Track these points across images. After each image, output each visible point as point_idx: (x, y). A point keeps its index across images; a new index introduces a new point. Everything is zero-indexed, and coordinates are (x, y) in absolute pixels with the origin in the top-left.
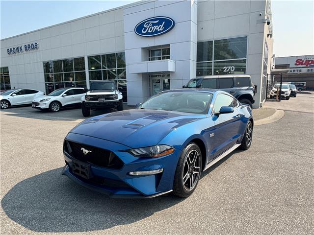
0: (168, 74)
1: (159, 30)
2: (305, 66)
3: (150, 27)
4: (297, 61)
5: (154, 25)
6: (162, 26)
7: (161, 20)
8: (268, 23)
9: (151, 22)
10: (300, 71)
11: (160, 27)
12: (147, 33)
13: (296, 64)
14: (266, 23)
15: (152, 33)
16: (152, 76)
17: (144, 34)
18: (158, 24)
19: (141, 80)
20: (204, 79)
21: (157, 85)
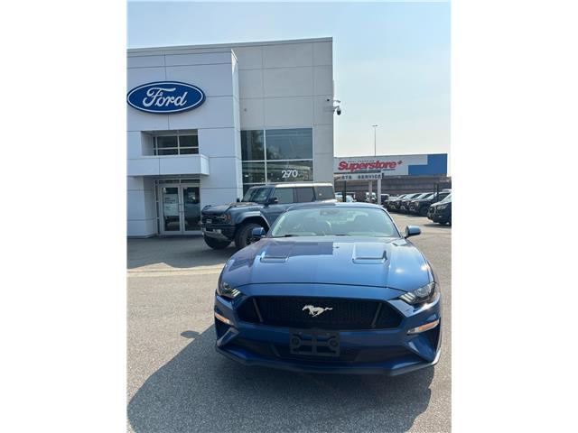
0: (196, 178)
1: (176, 105)
2: (349, 171)
3: (158, 98)
4: (340, 164)
5: (166, 94)
6: (182, 99)
7: (180, 89)
8: (339, 113)
9: (161, 89)
10: (350, 177)
11: (179, 100)
12: (153, 107)
13: (339, 169)
14: (336, 113)
15: (164, 108)
16: (161, 182)
17: (147, 108)
18: (174, 94)
19: (142, 188)
20: (277, 188)
21: (172, 197)
